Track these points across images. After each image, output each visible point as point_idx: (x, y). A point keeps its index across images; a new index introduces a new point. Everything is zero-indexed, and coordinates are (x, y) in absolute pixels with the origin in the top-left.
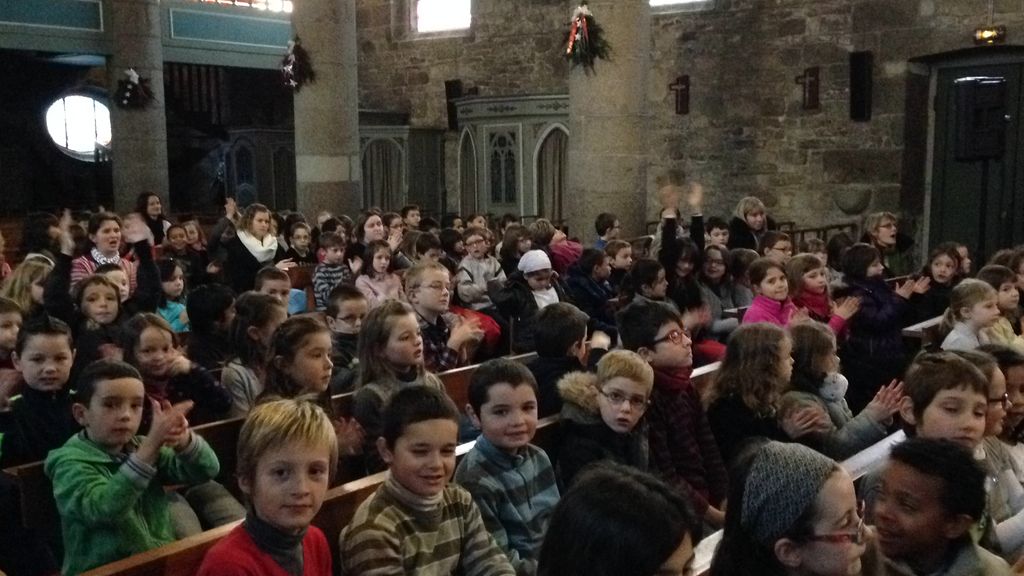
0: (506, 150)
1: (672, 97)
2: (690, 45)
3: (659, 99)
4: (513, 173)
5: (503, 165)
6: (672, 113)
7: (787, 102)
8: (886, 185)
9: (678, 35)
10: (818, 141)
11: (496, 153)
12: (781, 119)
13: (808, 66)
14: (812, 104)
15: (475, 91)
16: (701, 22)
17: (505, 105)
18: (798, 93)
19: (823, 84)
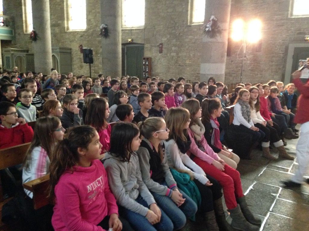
1: (80, 49)
2: (82, 38)
9: (80, 36)
16: (84, 33)
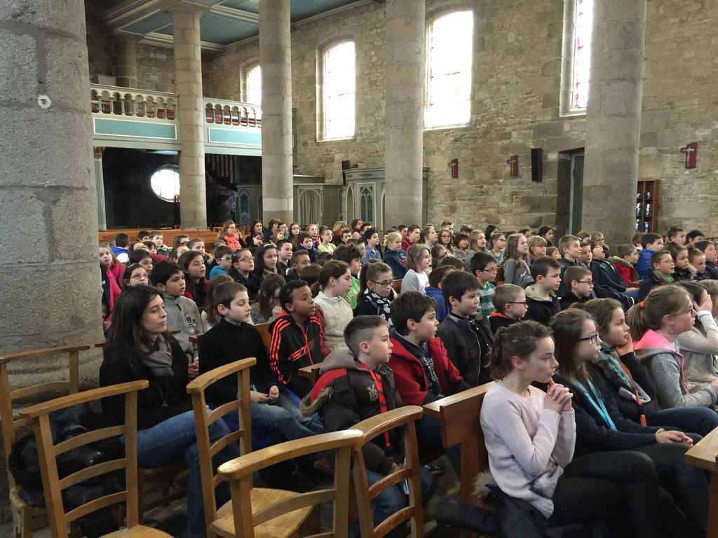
0: (368, 195)
1: (450, 169)
2: (458, 144)
3: (444, 170)
4: (371, 207)
5: (366, 203)
6: (450, 177)
7: (504, 173)
8: (549, 213)
9: (452, 139)
10: (518, 192)
11: (363, 197)
12: (501, 181)
13: (512, 155)
14: (515, 173)
15: (356, 166)
16: (464, 133)
17: (367, 173)
18: (508, 169)
19: (520, 164)
